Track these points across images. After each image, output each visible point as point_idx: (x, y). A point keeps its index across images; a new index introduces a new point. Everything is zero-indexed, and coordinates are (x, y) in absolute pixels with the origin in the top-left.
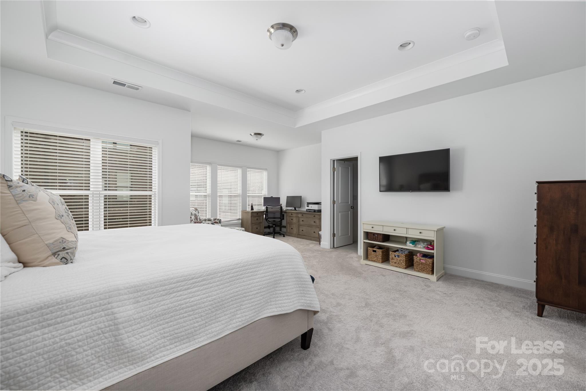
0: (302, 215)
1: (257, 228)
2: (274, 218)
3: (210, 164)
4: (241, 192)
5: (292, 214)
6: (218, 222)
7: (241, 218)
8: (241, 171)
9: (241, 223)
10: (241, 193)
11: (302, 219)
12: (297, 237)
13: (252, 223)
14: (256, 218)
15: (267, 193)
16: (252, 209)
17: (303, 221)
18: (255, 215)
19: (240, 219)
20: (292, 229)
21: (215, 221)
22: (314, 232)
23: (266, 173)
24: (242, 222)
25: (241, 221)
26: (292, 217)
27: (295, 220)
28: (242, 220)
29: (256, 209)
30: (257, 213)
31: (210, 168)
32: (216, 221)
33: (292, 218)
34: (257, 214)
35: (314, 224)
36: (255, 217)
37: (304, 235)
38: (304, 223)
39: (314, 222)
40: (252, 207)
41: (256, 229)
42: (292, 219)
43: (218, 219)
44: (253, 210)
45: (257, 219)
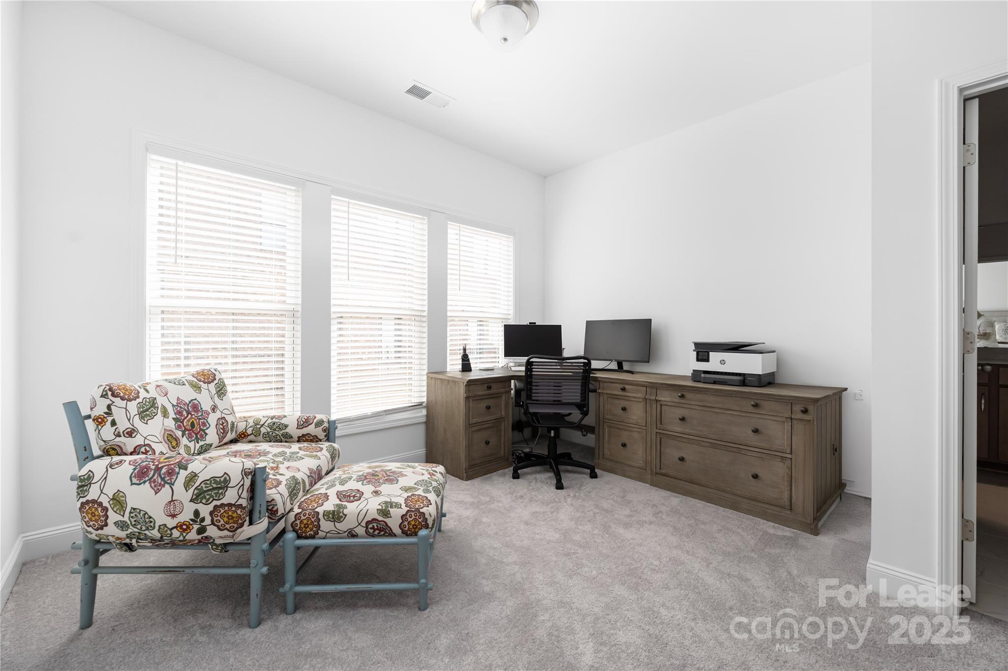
0: (682, 396)
1: (487, 443)
2: (558, 403)
3: (299, 182)
4: (426, 303)
5: (623, 389)
6: (321, 435)
7: (424, 400)
8: (426, 227)
9: (424, 420)
10: (426, 308)
11: (680, 412)
12: (653, 484)
13: (469, 425)
14: (485, 403)
15: (511, 312)
16: (466, 367)
17: (683, 419)
18: (481, 391)
19: (420, 404)
20: (624, 445)
21: (305, 431)
22: (755, 477)
23: (511, 244)
24: (428, 416)
25: (424, 412)
26: (627, 399)
27: (637, 412)
28: (429, 407)
29: (479, 368)
30: (487, 383)
31: (300, 200)
32: (311, 429)
33: (624, 404)
34: (489, 388)
35: (753, 439)
36: (482, 398)
37: (692, 482)
38: (687, 431)
39: (756, 431)
40: (465, 358)
41: (483, 444)
42: (624, 409)
43: (320, 423)
44: (470, 370)
45: (488, 408)
